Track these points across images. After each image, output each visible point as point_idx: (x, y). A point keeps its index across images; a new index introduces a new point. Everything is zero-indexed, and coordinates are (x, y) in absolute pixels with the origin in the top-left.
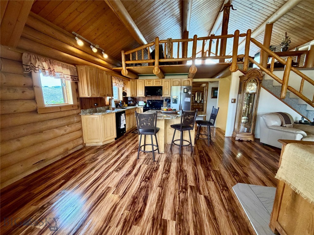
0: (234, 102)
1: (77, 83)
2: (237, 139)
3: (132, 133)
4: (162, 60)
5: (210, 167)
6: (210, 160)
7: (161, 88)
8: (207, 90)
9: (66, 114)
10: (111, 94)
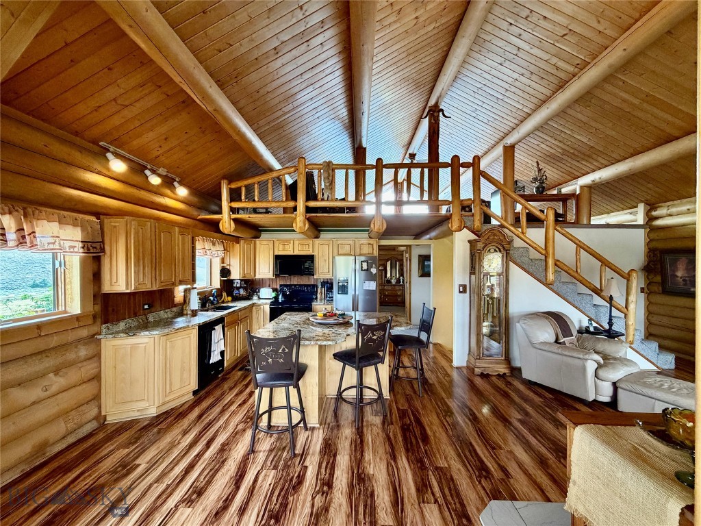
0: (464, 291)
1: (97, 260)
2: (478, 371)
3: (240, 370)
4: (312, 204)
5: (426, 459)
6: (425, 439)
7: (311, 258)
8: (410, 260)
9: (54, 341)
10: (190, 278)
